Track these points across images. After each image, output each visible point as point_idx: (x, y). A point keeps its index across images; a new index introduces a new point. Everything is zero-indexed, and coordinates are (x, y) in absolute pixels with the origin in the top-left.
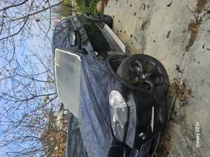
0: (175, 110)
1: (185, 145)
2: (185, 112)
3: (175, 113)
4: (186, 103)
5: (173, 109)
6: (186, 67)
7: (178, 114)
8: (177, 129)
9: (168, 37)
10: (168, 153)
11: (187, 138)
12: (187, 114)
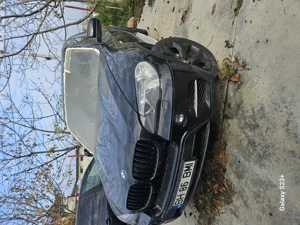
0: (229, 101)
1: (245, 143)
2: (241, 97)
3: (229, 106)
4: (242, 83)
5: (225, 102)
6: (237, 38)
7: (233, 105)
8: (233, 127)
9: (213, 13)
10: (225, 171)
11: (247, 131)
12: (245, 97)
